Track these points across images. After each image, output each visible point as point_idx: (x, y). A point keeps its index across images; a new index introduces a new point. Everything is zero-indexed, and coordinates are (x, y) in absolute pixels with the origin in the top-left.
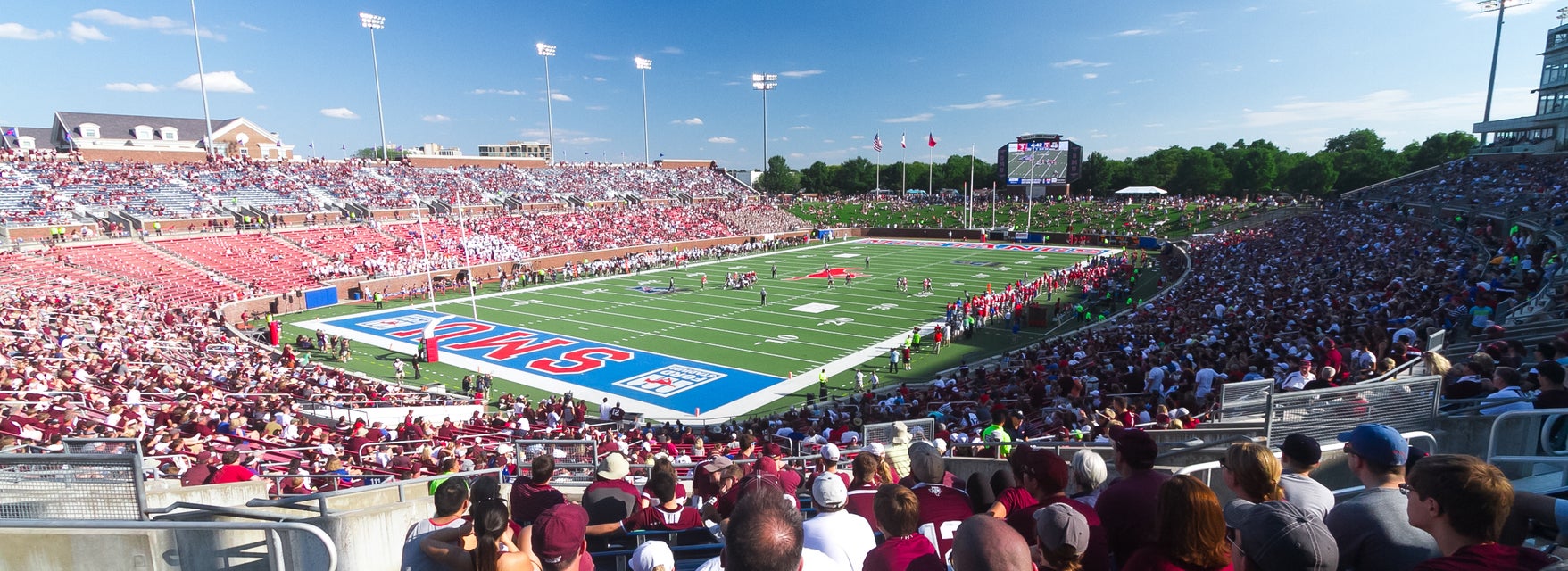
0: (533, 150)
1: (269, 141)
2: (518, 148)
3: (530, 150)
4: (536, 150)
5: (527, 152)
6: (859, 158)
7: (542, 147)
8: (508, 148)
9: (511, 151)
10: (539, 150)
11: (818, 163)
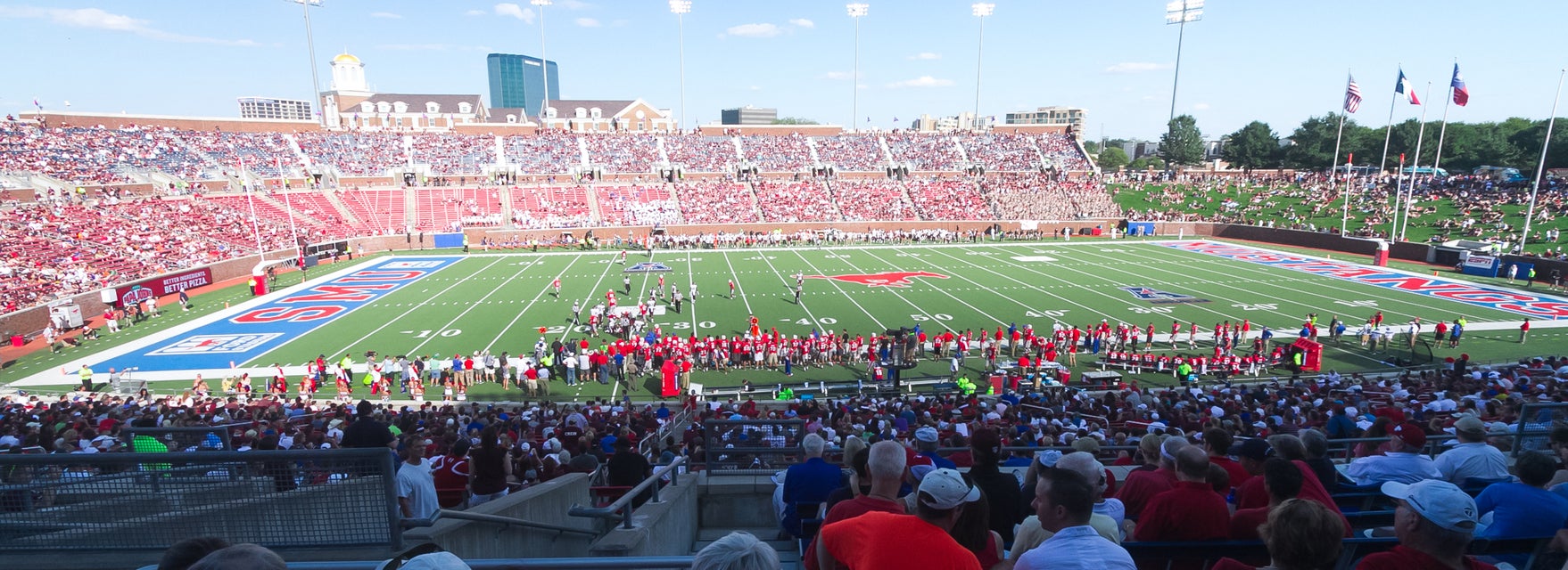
0: (1061, 116)
1: (658, 116)
2: (1046, 114)
3: (1058, 116)
4: (1065, 115)
5: (1055, 119)
6: (1332, 114)
7: (1072, 112)
8: (1034, 115)
9: (1037, 118)
10: (1069, 117)
11: (1254, 125)
